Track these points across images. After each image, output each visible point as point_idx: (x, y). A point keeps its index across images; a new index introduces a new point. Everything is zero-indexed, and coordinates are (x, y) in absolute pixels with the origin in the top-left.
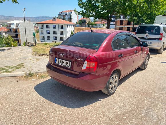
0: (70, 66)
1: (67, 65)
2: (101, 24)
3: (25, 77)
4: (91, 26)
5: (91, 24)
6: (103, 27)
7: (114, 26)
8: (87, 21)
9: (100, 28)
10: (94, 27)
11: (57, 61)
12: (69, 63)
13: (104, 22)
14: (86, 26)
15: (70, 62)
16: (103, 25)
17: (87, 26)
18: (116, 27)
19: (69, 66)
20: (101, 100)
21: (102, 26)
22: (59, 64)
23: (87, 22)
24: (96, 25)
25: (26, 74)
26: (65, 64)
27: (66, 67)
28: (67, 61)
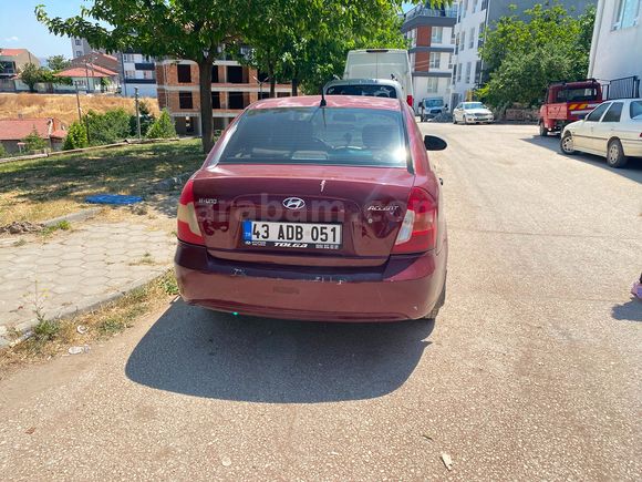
0: (338, 241)
1: (319, 241)
2: (91, 81)
3: (18, 349)
4: (42, 86)
5: (44, 79)
6: (102, 91)
7: (155, 86)
8: (18, 66)
9: (90, 95)
10: (58, 92)
11: (258, 234)
12: (334, 230)
13: (104, 70)
14: (18, 88)
15: (338, 228)
16: (103, 84)
17: (19, 84)
18: (163, 90)
19: (330, 241)
20: (427, 340)
21: (98, 88)
22: (273, 243)
23: (20, 66)
24: (69, 81)
25: (18, 335)
26: (307, 239)
27: (317, 247)
28: (319, 226)
